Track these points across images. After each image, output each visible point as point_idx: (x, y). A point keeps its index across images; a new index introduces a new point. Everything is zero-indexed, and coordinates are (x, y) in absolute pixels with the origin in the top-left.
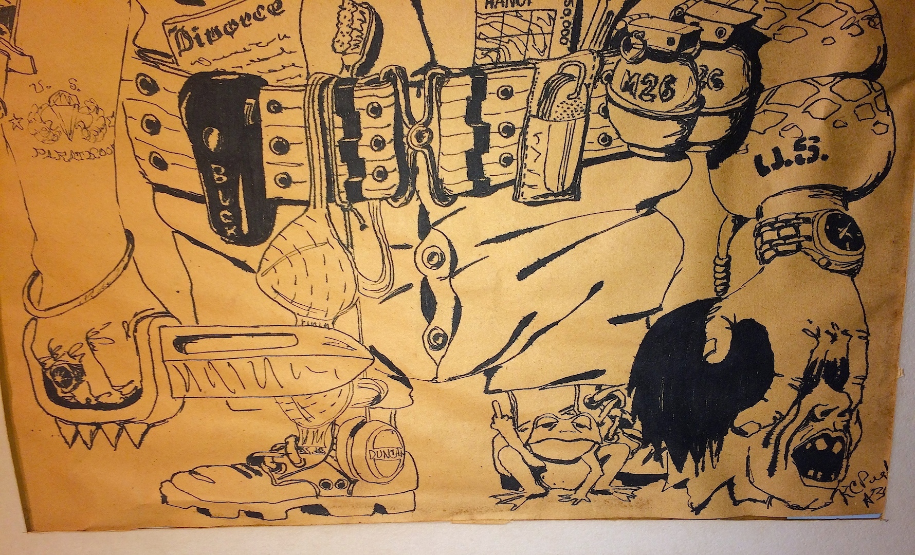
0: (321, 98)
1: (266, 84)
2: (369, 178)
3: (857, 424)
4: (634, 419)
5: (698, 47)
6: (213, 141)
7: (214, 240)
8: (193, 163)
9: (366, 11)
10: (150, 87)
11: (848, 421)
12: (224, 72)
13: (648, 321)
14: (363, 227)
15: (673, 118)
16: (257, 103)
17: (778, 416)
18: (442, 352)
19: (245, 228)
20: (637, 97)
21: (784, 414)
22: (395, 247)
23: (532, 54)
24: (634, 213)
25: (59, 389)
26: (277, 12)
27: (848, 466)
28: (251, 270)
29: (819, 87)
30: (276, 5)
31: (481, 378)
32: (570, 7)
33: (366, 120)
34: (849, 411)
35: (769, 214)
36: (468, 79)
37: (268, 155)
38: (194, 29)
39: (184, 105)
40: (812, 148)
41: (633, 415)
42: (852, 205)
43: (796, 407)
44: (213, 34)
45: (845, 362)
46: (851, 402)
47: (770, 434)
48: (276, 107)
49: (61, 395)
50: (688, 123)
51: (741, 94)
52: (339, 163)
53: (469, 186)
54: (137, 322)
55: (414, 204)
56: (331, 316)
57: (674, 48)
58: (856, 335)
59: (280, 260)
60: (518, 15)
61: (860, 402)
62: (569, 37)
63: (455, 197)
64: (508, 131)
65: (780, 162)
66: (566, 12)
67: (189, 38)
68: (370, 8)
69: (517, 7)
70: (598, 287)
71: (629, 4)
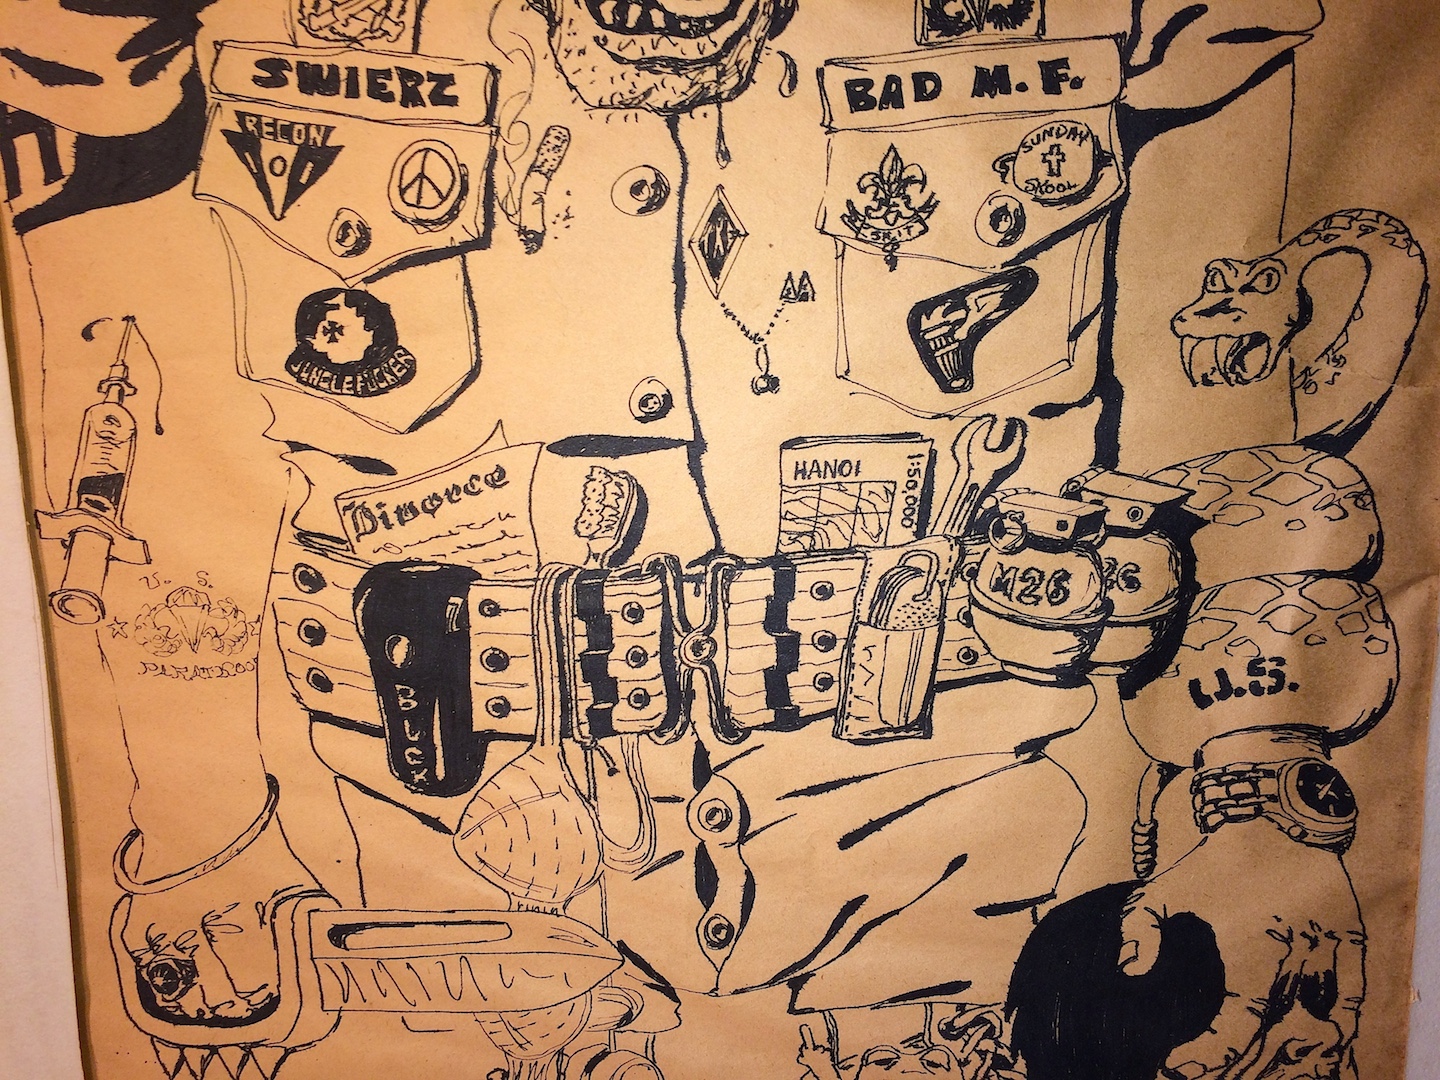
0: (556, 597)
1: (479, 576)
2: (623, 704)
3: (1351, 1068)
4: (1014, 1056)
5: (1102, 533)
6: (400, 653)
7: (395, 788)
8: (370, 683)
9: (624, 483)
10: (313, 581)
11: (1337, 1064)
12: (420, 563)
13: (1034, 913)
14: (612, 772)
15: (1067, 628)
16: (465, 603)
17: (1232, 1055)
18: (726, 951)
19: (440, 773)
20: (1014, 598)
21: (1241, 1052)
22: (658, 799)
23: (861, 538)
24: (1012, 759)
25: (159, 996)
26: (498, 483)
28: (447, 831)
29: (1283, 587)
30: (496, 475)
31: (783, 991)
32: (916, 478)
33: (619, 625)
34: (1339, 1048)
35: (1212, 764)
36: (768, 572)
37: (478, 672)
38: (380, 505)
39: (361, 605)
40: (1273, 673)
41: (1013, 1049)
42: (1335, 752)
43: (1259, 1042)
44: (407, 512)
45: (1331, 976)
46: (1341, 1036)
48: (491, 609)
49: (161, 1004)
50: (1089, 635)
51: (1167, 597)
52: (580, 682)
53: (769, 716)
54: (277, 904)
55: (688, 743)
56: (561, 897)
57: (1067, 534)
58: (1346, 939)
59: (489, 817)
60: (842, 488)
61: (1355, 1035)
62: (915, 517)
63: (747, 732)
64: (827, 642)
65: (1226, 690)
66: (910, 485)
67: (372, 518)
68: (630, 478)
69: (839, 478)
70: (958, 862)
71: (1001, 475)
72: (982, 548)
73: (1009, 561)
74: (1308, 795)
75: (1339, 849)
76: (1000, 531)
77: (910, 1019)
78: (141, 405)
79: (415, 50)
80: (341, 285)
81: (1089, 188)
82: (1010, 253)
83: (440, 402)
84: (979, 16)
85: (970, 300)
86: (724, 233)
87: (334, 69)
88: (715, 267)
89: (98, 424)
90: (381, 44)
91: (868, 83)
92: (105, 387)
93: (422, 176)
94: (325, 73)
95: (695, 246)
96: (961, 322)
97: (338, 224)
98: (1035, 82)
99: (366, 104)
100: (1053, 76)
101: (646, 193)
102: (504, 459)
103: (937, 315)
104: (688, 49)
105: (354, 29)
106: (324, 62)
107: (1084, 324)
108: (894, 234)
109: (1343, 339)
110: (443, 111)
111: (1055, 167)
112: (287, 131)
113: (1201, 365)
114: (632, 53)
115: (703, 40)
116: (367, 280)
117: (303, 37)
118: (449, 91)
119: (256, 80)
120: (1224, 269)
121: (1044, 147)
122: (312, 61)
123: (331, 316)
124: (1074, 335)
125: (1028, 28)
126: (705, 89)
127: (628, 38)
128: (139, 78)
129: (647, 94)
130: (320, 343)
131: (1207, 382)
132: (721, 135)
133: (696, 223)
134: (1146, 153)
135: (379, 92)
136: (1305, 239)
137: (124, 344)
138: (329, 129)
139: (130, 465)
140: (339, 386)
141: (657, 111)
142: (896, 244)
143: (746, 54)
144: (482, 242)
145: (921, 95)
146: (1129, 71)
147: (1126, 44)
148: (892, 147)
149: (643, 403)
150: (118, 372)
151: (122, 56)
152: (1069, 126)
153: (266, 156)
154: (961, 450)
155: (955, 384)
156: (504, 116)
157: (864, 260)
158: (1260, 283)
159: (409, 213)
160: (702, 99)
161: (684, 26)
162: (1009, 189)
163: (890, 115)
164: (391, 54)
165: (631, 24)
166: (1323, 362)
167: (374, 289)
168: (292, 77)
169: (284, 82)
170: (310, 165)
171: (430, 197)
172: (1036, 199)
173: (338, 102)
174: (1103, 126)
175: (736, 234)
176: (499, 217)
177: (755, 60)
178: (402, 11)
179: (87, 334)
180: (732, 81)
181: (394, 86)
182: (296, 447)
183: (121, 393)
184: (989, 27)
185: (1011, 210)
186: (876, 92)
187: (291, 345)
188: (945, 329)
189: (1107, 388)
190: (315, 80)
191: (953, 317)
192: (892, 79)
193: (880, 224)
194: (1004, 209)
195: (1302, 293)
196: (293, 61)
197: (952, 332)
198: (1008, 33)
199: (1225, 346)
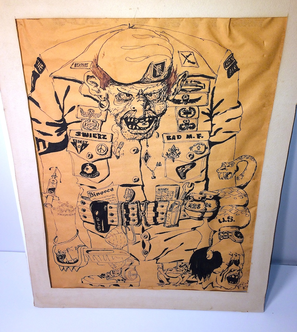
0: (121, 206)
1: (109, 203)
2: (131, 221)
3: (241, 273)
4: (190, 270)
5: (205, 199)
6: (97, 213)
7: (97, 232)
8: (92, 217)
10: (84, 203)
11: (239, 272)
12: (100, 201)
13: (194, 251)
14: (129, 230)
15: (200, 212)
16: (107, 207)
17: (223, 270)
18: (147, 255)
19: (103, 230)
20: (192, 208)
21: (225, 270)
22: (136, 234)
23: (168, 199)
24: (191, 230)
25: (60, 259)
27: (239, 281)
28: (104, 238)
29: (233, 207)
30: (112, 189)
31: (155, 261)
33: (130, 210)
34: (240, 270)
35: (221, 231)
36: (154, 203)
37: (109, 216)
38: (94, 193)
39: (91, 206)
40: (231, 219)
41: (190, 269)
42: (240, 230)
43: (227, 269)
44: (98, 194)
45: (239, 260)
46: (240, 268)
47: (222, 273)
48: (111, 208)
49: (60, 260)
50: (203, 213)
51: (215, 208)
52: (125, 218)
53: (154, 223)
54: (78, 247)
55: (141, 227)
56: (121, 247)
57: (200, 199)
58: (241, 255)
59: (111, 236)
61: (242, 268)
62: (177, 196)
63: (150, 225)
64: (163, 213)
65: (224, 221)
66: (176, 192)
67: (93, 195)
68: (132, 190)
69: (165, 191)
70: (182, 244)
71: (190, 191)
72: (187, 201)
73: (191, 203)
74: (236, 235)
75: (241, 243)
76: (190, 199)
77: (175, 264)
78: (58, 179)
79: (100, 131)
80: (89, 163)
81: (204, 152)
82: (192, 160)
83: (103, 179)
84: (187, 128)
85: (185, 167)
86: (147, 156)
87: (88, 134)
88: (146, 161)
89: (52, 181)
90: (95, 130)
91: (170, 136)
92: (52, 176)
93: (101, 148)
94: (86, 134)
95: (143, 158)
96: (184, 170)
97: (88, 154)
98: (196, 137)
99: (93, 138)
100: (199, 136)
101: (135, 151)
102: (113, 187)
103: (180, 169)
104: (142, 132)
105: (91, 128)
106: (86, 133)
107: (203, 170)
108: (174, 157)
109: (243, 173)
110: (105, 140)
111: (199, 149)
112: (81, 142)
113: (221, 176)
114: (134, 132)
115: (145, 130)
116: (92, 162)
117: (83, 129)
118: (105, 137)
119: (76, 135)
120: (225, 164)
121: (197, 146)
122: (84, 132)
123: (87, 167)
124: (202, 172)
125: (195, 129)
126: (145, 137)
127: (133, 130)
128: (58, 135)
129: (136, 138)
130: (85, 170)
131: (222, 179)
132: (147, 143)
133: (143, 155)
134: (213, 148)
135: (94, 136)
136: (237, 159)
137: (56, 171)
138: (87, 142)
139: (56, 187)
140: (88, 176)
141: (137, 140)
142: (174, 159)
143: (151, 132)
144: (110, 157)
145: (178, 138)
146: (210, 136)
147: (210, 132)
148: (174, 145)
149: (135, 180)
150: (55, 174)
151: (56, 132)
152: (201, 143)
153: (77, 145)
154: (184, 187)
155: (183, 178)
156: (114, 141)
157: (169, 160)
158: (230, 166)
159: (99, 153)
160: (144, 138)
161: (142, 129)
162: (192, 152)
163: (173, 141)
164: (97, 132)
165: (133, 128)
166: (240, 176)
167: (93, 163)
168: (81, 135)
169: (80, 135)
170: (84, 146)
171: (102, 151)
172: (196, 153)
173: (88, 138)
174: (206, 143)
175: (149, 156)
176: (113, 154)
177: (152, 133)
178: (98, 126)
179: (50, 169)
180: (149, 136)
181: (97, 136)
182: (81, 185)
183: (55, 177)
184: (189, 129)
185: (192, 155)
186: (171, 138)
187: (81, 171)
188: (182, 170)
189: (207, 179)
190: (85, 135)
191: (183, 169)
192: (174, 136)
193: (172, 156)
194: (191, 154)
195: (237, 166)
196: (82, 133)
197: (183, 171)
198: (192, 130)
199: (225, 174)
